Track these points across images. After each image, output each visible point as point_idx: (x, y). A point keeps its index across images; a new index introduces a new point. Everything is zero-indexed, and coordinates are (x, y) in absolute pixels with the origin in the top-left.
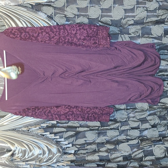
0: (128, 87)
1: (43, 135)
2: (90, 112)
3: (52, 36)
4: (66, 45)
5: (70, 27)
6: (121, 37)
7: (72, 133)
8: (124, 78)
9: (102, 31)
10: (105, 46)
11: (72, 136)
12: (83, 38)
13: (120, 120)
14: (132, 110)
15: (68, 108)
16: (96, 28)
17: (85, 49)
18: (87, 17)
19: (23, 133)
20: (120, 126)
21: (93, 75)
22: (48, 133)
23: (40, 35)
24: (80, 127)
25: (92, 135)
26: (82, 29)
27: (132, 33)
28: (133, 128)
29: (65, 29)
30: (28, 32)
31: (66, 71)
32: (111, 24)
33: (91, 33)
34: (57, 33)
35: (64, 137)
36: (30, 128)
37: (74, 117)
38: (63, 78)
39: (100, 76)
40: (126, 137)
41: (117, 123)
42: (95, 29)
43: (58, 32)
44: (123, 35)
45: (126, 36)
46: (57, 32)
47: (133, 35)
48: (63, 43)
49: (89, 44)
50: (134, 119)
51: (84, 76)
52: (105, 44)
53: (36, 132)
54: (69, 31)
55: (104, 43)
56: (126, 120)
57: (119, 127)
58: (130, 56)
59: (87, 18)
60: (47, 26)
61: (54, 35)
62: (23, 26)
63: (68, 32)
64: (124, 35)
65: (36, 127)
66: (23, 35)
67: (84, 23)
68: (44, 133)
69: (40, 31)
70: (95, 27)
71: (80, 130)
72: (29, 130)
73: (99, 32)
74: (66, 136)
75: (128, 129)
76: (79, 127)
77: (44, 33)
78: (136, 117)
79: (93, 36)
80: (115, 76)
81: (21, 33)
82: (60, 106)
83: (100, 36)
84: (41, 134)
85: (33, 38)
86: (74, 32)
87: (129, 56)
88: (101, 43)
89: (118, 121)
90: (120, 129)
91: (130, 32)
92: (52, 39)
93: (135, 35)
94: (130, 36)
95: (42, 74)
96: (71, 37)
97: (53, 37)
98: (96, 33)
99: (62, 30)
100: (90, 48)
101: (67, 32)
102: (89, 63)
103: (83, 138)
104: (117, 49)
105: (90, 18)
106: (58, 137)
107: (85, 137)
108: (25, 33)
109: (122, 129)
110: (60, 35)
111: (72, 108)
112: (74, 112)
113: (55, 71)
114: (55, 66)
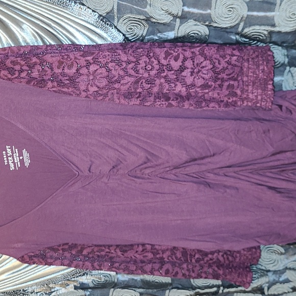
2: (203, 259)
6: (290, 74)
12: (200, 82)
15: (151, 252)
16: (239, 54)
18: (207, 23)
23: (83, 70)
26: (200, 57)
29: (152, 54)
31: (146, 161)
33: (225, 69)
34: (131, 66)
38: (139, 178)
42: (235, 58)
43: (133, 64)
46: (128, 62)
51: (192, 175)
52: (259, 98)
55: (256, 96)
59: (206, 25)
61: (122, 73)
63: (159, 62)
69: (83, 62)
71: (173, 295)
77: (94, 67)
79: (228, 77)
83: (247, 76)
86: (176, 65)
88: (248, 95)
92: (116, 86)
96: (168, 81)
97: (119, 80)
98: (237, 70)
99: (145, 59)
101: (156, 62)
102: (207, 143)
104: (284, 108)
105: (215, 25)
110: (137, 72)
111: (160, 252)
112: (166, 259)
113: (118, 160)
114: (117, 148)
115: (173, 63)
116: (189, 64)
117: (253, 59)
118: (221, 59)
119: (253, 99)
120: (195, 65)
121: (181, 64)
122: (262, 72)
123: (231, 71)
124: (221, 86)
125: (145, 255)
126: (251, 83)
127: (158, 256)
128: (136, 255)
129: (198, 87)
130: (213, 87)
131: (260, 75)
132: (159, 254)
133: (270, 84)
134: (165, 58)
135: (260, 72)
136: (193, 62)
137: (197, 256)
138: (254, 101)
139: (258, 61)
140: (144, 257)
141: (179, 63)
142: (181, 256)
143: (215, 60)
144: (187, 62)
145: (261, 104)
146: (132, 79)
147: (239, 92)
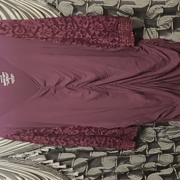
0: (158, 100)
1: (45, 164)
2: (107, 132)
3: (57, 31)
4: (75, 43)
5: (81, 19)
6: (146, 31)
7: (84, 160)
8: (153, 88)
9: (123, 24)
10: (128, 45)
11: (83, 164)
12: (98, 33)
13: (147, 141)
14: (163, 126)
15: (78, 129)
16: (116, 20)
17: (100, 48)
19: (17, 161)
20: (147, 149)
21: (111, 84)
22: (51, 161)
23: (40, 29)
24: (94, 151)
25: (110, 162)
26: (97, 22)
27: (161, 26)
28: (165, 152)
29: (73, 22)
30: (24, 26)
31: (75, 79)
32: (133, 13)
33: (109, 27)
34: (64, 27)
35: (72, 166)
36: (26, 155)
37: (87, 142)
38: (71, 89)
39: (120, 85)
40: (155, 163)
41: (143, 145)
42: (114, 22)
44: (149, 29)
45: (154, 29)
46: (62, 25)
47: (162, 28)
48: (71, 40)
49: (106, 41)
50: (166, 139)
51: (99, 86)
52: (128, 41)
53: (35, 160)
54: (79, 25)
55: (126, 41)
56: (155, 140)
57: (147, 151)
58: (161, 59)
59: (101, 6)
60: (50, 18)
61: (59, 30)
62: (16, 19)
63: (77, 25)
64: (151, 28)
65: (35, 153)
66: (16, 30)
67: (97, 13)
68: (46, 161)
69: (40, 25)
70: (113, 18)
71: (94, 155)
72: (25, 158)
73: (119, 25)
74: (76, 165)
75: (158, 153)
76: (92, 152)
77: (45, 28)
78: (167, 136)
79: (111, 30)
80: (140, 85)
81: (14, 27)
82: (68, 127)
83: (120, 30)
84: (41, 163)
85: (30, 34)
87: (159, 59)
88: (122, 40)
89: (144, 141)
90: (147, 153)
91: (158, 25)
92: (57, 36)
93: (165, 29)
94: (158, 29)
95: (42, 84)
97: (58, 33)
99: (70, 23)
100: (108, 47)
101: (76, 25)
102: (106, 69)
103: (98, 166)
104: (143, 49)
105: (106, 6)
106: (64, 166)
107: (101, 165)
108: (19, 28)
109: (151, 153)
110: (67, 29)
111: (83, 129)
112: (86, 134)
113: (60, 79)
114: (60, 73)
115: (84, 25)
116: (92, 25)
117: (123, 22)
118: (108, 23)
119: (124, 42)
120: (95, 26)
121: (88, 26)
122: (127, 28)
123: (113, 27)
124: (108, 35)
125: (74, 131)
126: (123, 34)
127: (82, 132)
128: (70, 131)
129: (97, 36)
130: (104, 36)
131: (126, 29)
132: (82, 130)
133: (132, 34)
134: (80, 23)
135: (126, 28)
136: (94, 25)
137: (103, 131)
138: (125, 43)
139: (125, 23)
140: (74, 132)
141: (87, 26)
142: (94, 131)
143: (104, 23)
144: (91, 25)
145: (129, 44)
146: (65, 33)
147: (117, 39)
